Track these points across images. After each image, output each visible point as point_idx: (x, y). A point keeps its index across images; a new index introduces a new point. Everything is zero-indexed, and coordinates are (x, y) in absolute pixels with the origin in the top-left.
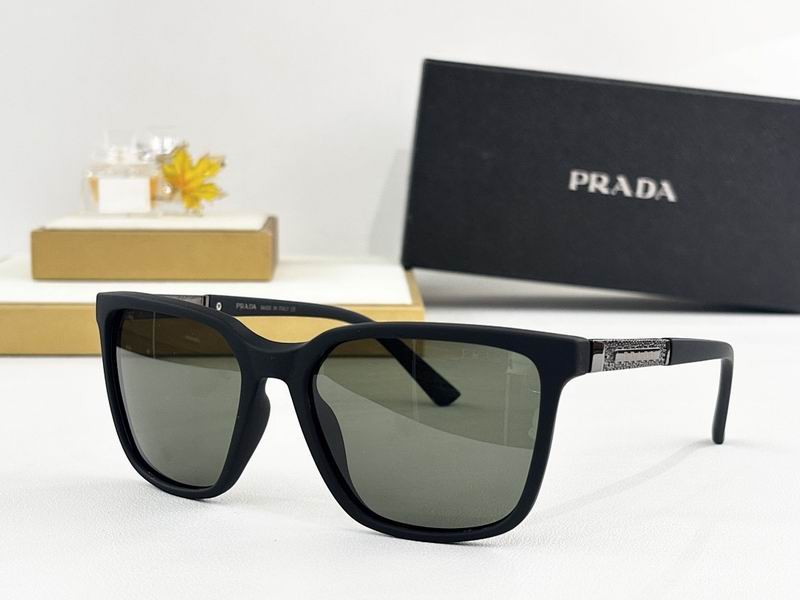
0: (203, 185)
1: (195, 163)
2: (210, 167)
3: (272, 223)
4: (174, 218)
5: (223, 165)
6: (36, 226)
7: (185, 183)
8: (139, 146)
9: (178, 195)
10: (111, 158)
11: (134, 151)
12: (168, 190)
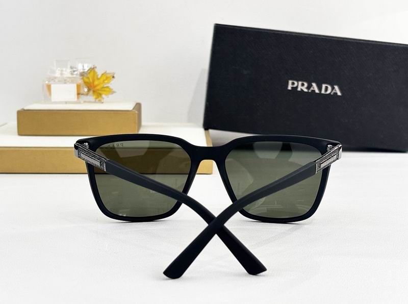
0: (103, 87)
1: (99, 76)
2: (107, 78)
3: (138, 106)
4: (89, 104)
5: (113, 77)
6: (19, 108)
7: (95, 87)
8: (71, 68)
9: (91, 92)
10: (58, 74)
11: (69, 70)
12: (86, 90)
